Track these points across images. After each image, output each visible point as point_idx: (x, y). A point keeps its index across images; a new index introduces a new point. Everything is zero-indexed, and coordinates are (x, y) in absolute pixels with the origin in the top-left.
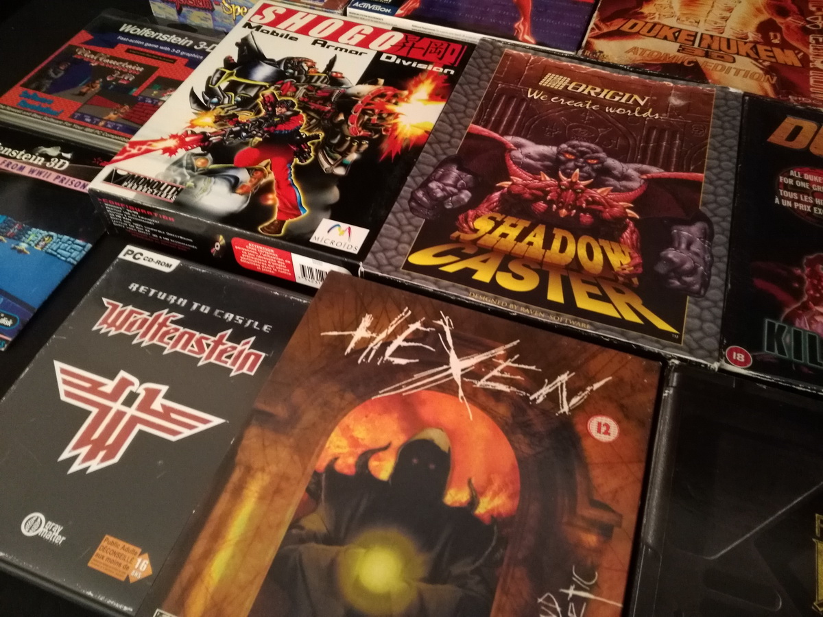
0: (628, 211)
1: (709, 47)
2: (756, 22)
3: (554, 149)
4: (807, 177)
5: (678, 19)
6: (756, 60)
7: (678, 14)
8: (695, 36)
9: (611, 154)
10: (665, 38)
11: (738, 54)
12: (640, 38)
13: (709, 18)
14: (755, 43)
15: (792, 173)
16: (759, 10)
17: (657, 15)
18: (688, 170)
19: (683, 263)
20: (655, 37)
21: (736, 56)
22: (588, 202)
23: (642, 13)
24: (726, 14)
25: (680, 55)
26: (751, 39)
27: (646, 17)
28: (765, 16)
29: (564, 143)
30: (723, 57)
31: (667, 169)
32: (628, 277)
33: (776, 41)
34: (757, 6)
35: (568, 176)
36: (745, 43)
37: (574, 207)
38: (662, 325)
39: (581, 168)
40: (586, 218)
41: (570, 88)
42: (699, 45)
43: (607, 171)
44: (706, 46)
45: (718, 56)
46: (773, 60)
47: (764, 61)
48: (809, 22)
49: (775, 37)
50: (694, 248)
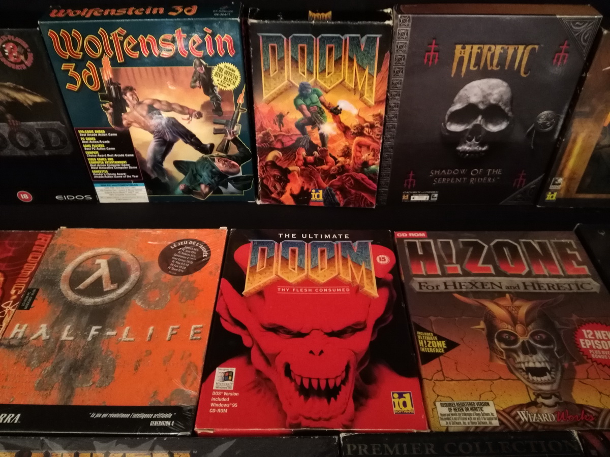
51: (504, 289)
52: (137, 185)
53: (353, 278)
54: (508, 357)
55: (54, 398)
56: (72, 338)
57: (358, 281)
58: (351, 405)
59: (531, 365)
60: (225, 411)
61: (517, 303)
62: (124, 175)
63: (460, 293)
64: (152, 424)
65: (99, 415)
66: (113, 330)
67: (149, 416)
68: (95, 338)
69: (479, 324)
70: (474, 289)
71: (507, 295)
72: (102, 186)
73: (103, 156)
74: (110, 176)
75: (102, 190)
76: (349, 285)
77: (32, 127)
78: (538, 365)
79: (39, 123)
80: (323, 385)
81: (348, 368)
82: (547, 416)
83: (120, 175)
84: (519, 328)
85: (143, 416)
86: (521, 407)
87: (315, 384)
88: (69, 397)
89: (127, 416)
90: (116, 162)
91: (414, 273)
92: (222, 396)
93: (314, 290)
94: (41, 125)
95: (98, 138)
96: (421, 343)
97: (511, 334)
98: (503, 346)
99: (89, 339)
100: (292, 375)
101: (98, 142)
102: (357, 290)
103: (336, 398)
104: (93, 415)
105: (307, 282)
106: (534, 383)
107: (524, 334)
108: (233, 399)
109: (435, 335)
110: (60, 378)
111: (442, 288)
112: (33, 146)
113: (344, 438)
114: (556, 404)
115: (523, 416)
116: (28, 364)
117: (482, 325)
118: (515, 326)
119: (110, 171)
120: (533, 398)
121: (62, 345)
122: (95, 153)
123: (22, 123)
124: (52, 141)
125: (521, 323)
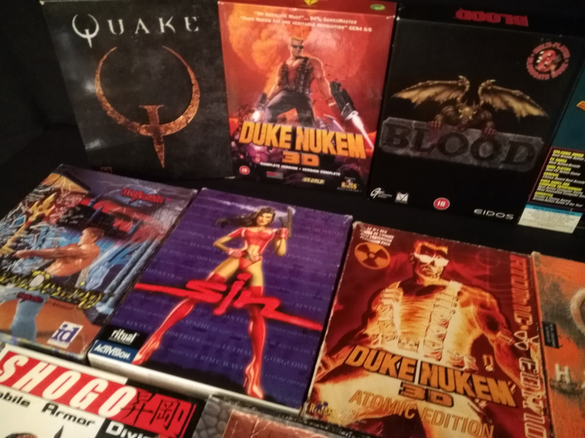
1: (429, 384)
2: (470, 340)
5: (400, 342)
7: (399, 333)
8: (415, 366)
10: (387, 373)
11: (455, 391)
12: (363, 375)
13: (427, 338)
14: (471, 372)
16: (471, 323)
17: (380, 338)
20: (378, 371)
21: (454, 395)
23: (366, 336)
24: (443, 331)
25: (401, 399)
26: (466, 367)
27: (369, 342)
28: (477, 332)
30: (441, 399)
33: (490, 368)
34: (469, 317)
36: (462, 373)
42: (419, 382)
44: (426, 383)
45: (438, 398)
46: (489, 398)
47: (481, 400)
48: (517, 340)
49: (489, 363)
52: (574, 215)
62: (568, 202)
72: (534, 208)
73: (561, 179)
74: (552, 200)
75: (530, 213)
77: (506, 138)
79: (518, 136)
83: (563, 201)
90: (570, 188)
94: (519, 138)
95: (570, 161)
101: (567, 165)
112: (491, 158)
119: (555, 196)
122: (554, 175)
123: (499, 133)
124: (518, 156)
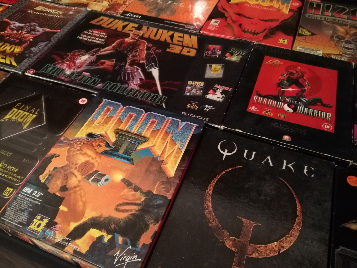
0: (31, 39)
3: (24, 25)
4: (94, 32)
6: (110, 2)
9: (39, 26)
15: (90, 31)
18: (57, 30)
19: (34, 50)
22: (22, 37)
29: (28, 23)
30: (99, 2)
31: (51, 29)
32: (16, 54)
35: (22, 31)
37: (16, 38)
38: (14, 64)
39: (27, 29)
40: (17, 41)
41: (43, 10)
43: (34, 30)
46: (115, 2)
47: (112, 2)
50: (40, 48)
51: (348, 24)
53: (279, 7)
54: (337, 42)
55: (153, 15)
56: (161, 2)
57: (281, 8)
58: (262, 38)
59: (347, 46)
60: (213, 30)
61: (352, 29)
63: (327, 21)
64: (185, 27)
65: (167, 22)
66: (177, 3)
67: (185, 25)
68: (169, 4)
69: (330, 31)
70: (334, 21)
71: (349, 26)
76: (277, 9)
78: (349, 47)
80: (253, 31)
81: (265, 30)
82: (344, 59)
84: (348, 36)
85: (183, 25)
86: (334, 54)
87: (250, 30)
88: (158, 16)
89: (177, 24)
91: (308, 12)
92: (213, 26)
93: (260, 8)
96: (300, 31)
97: (342, 37)
98: (337, 39)
99: (168, 3)
100: (242, 27)
102: (279, 10)
103: (256, 35)
104: (166, 21)
105: (258, 5)
106: (344, 50)
107: (349, 38)
108: (216, 27)
109: (307, 30)
110: (156, 11)
111: (319, 18)
113: (255, 44)
114: (350, 57)
115: (333, 57)
116: (145, 5)
117: (331, 32)
118: (346, 35)
120: (341, 53)
121: (158, 3)
125: (350, 35)
